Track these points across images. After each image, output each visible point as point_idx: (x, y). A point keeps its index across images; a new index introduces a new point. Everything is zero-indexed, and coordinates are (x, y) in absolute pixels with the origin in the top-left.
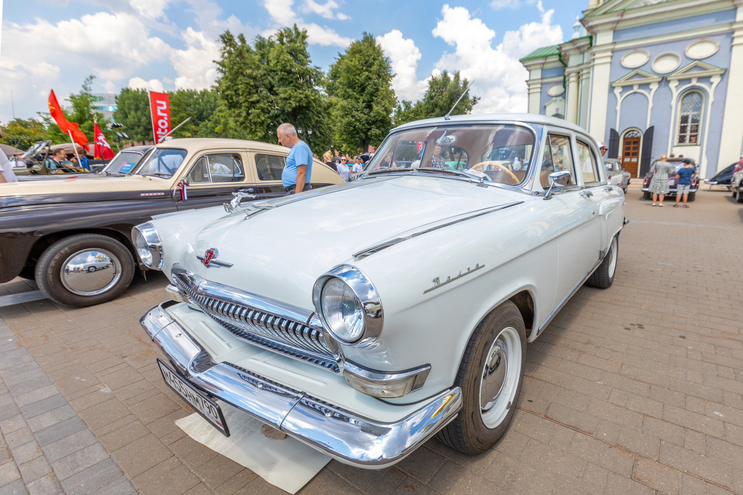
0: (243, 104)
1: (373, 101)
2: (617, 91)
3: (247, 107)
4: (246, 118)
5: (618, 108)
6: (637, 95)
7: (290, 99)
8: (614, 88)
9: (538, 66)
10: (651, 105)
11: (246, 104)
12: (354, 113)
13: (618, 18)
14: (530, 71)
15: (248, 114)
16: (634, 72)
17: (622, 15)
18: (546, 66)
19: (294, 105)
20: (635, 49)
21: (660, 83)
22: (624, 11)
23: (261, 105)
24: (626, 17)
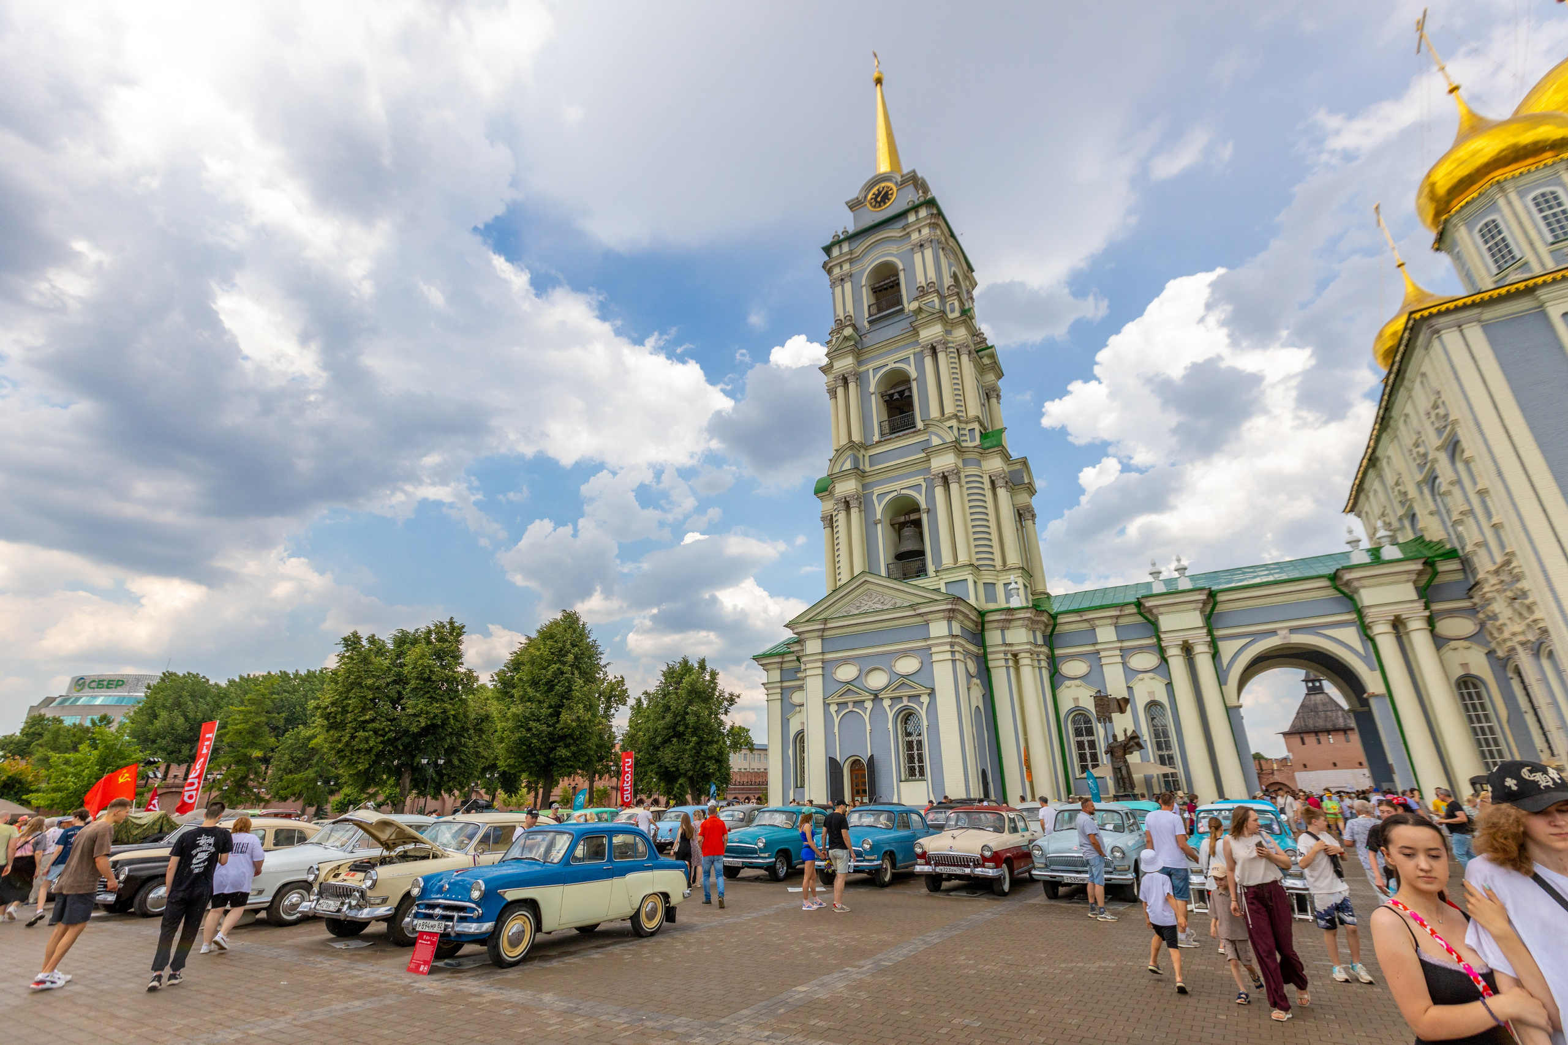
0: (350, 725)
1: (563, 706)
2: (833, 708)
3: (353, 728)
4: (347, 744)
5: (836, 730)
6: (855, 714)
7: (419, 715)
8: (829, 704)
9: (776, 666)
10: (868, 728)
11: (354, 724)
12: (532, 724)
13: (822, 626)
14: (767, 670)
15: (353, 737)
16: (845, 689)
17: (825, 624)
18: (785, 666)
19: (423, 724)
20: (846, 661)
21: (873, 700)
22: (825, 621)
23: (376, 725)
24: (829, 625)
